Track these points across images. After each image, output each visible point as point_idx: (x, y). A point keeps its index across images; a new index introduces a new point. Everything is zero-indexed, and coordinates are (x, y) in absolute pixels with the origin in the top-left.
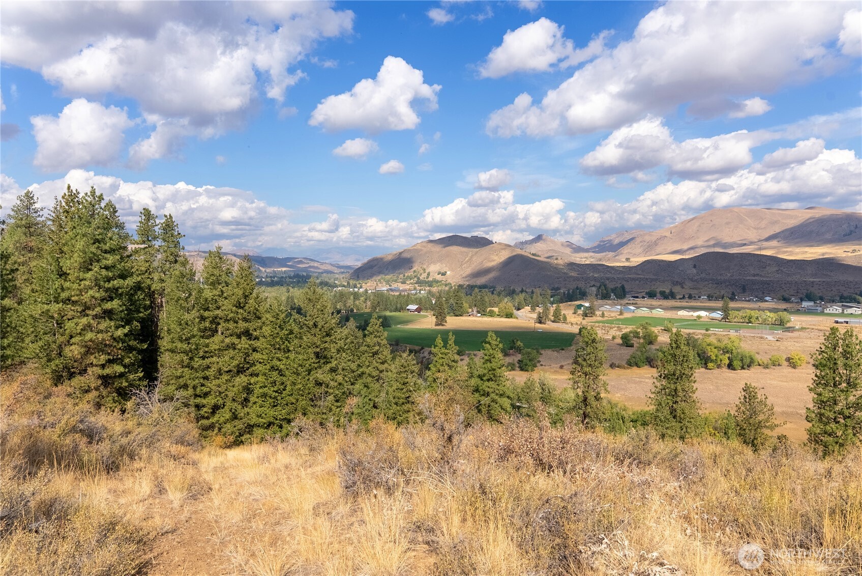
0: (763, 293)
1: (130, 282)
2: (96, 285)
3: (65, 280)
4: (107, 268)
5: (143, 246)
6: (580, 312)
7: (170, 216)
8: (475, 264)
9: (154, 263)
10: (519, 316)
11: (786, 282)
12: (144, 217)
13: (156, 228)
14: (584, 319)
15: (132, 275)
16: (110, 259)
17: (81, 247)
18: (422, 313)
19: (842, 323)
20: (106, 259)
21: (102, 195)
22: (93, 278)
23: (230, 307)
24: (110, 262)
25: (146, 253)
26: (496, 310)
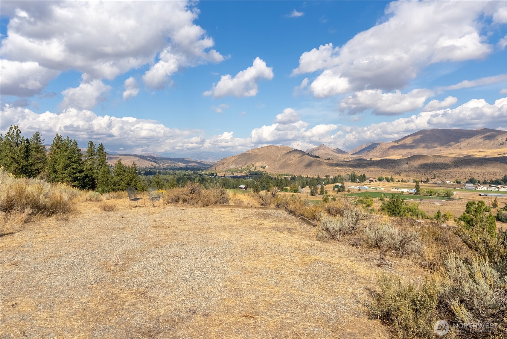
0: (446, 179)
1: (82, 174)
2: (69, 176)
3: (57, 174)
4: (73, 169)
5: (89, 158)
6: (336, 189)
7: (102, 144)
8: (282, 162)
9: (94, 165)
10: (302, 191)
11: (459, 172)
12: (90, 145)
13: (95, 150)
14: (337, 193)
15: (83, 171)
16: (75, 165)
17: (63, 161)
18: (247, 190)
19: (483, 195)
20: (73, 165)
21: (71, 140)
22: (68, 173)
23: (124, 185)
24: (75, 166)
25: (90, 161)
26: (289, 188)
